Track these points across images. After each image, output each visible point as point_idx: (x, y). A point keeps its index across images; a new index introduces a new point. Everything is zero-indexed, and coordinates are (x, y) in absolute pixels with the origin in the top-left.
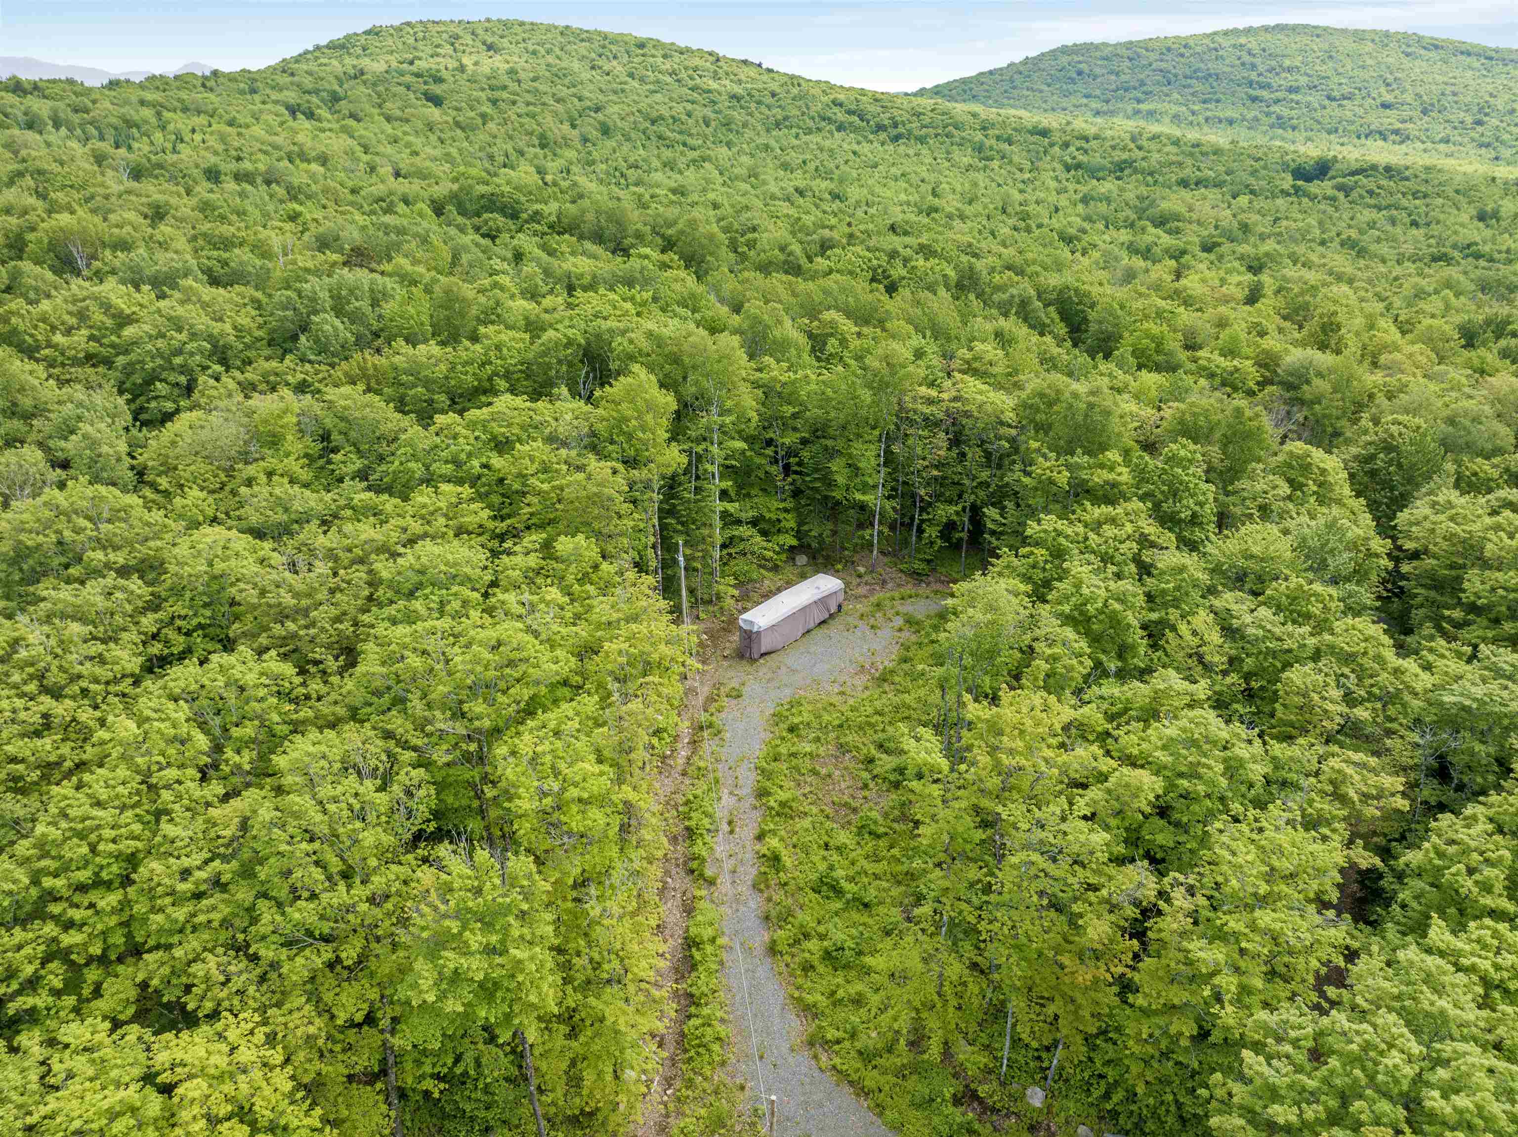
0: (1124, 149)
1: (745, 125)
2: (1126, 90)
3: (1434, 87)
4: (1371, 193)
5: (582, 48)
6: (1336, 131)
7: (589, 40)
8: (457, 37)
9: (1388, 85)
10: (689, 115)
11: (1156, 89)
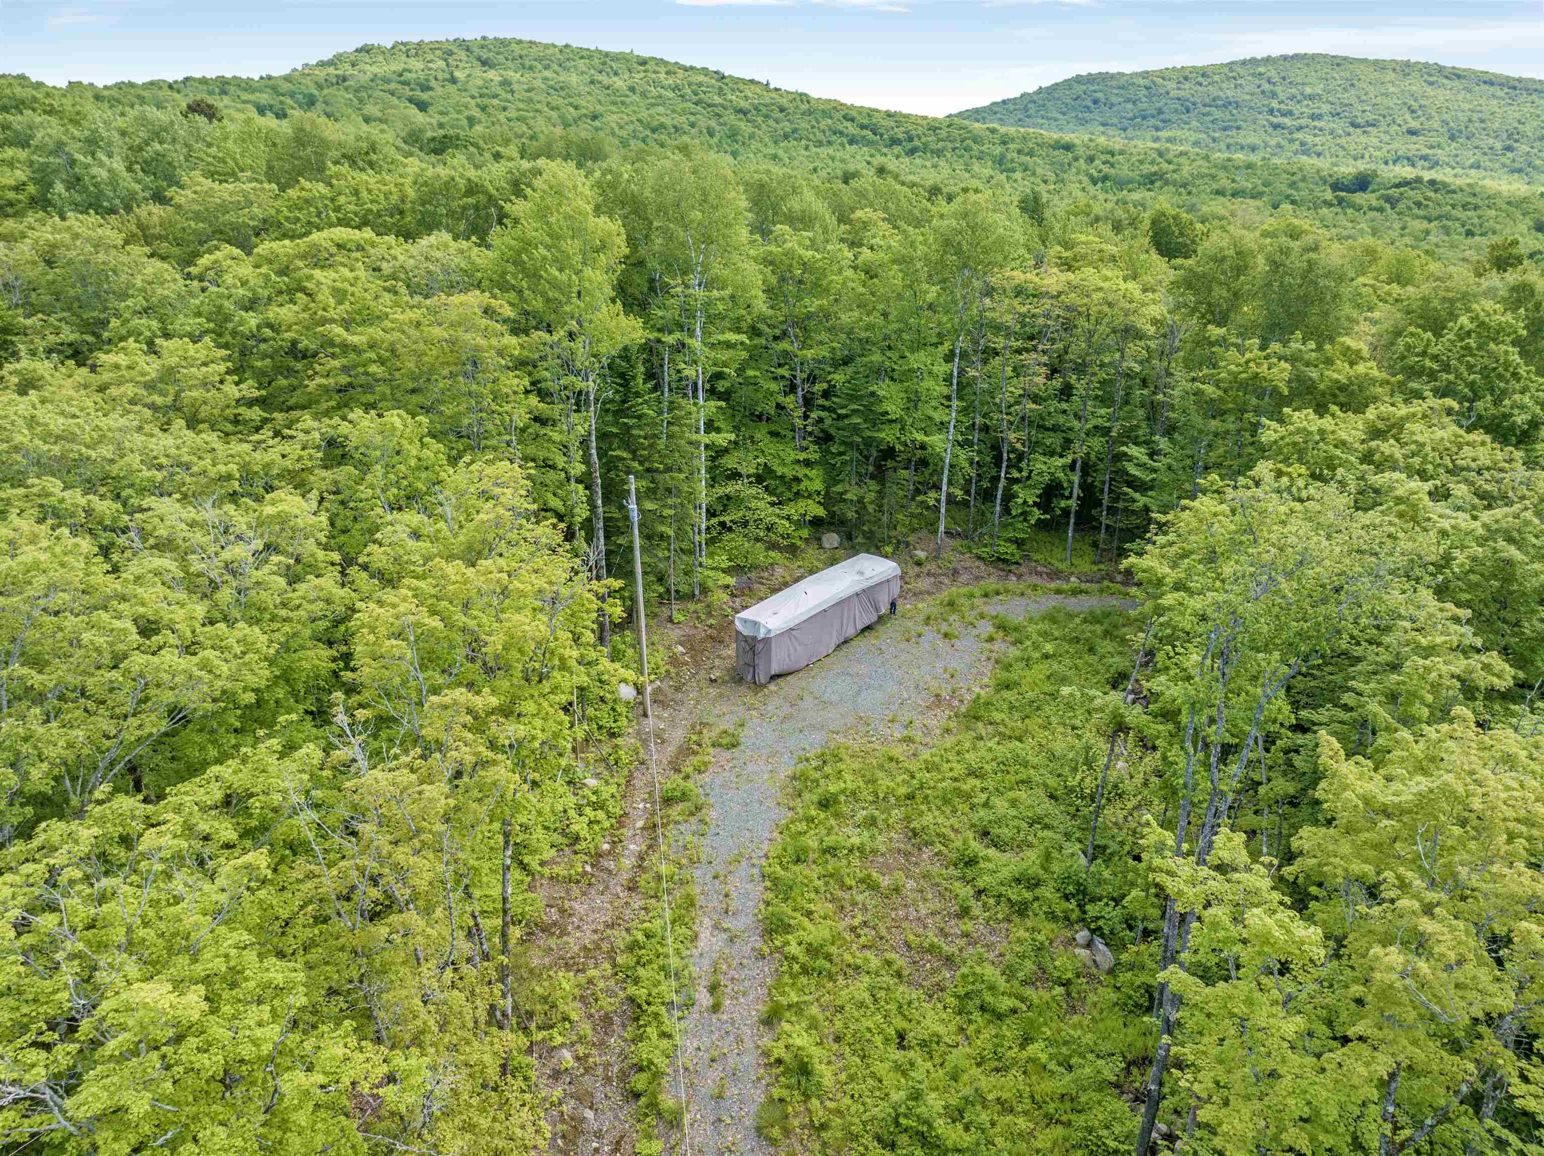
0: (1152, 163)
1: (752, 136)
2: (1144, 118)
3: (1460, 114)
4: (1419, 204)
5: (582, 64)
6: (1363, 157)
7: (590, 57)
8: (451, 53)
9: (1413, 112)
10: (693, 125)
11: (1174, 117)
